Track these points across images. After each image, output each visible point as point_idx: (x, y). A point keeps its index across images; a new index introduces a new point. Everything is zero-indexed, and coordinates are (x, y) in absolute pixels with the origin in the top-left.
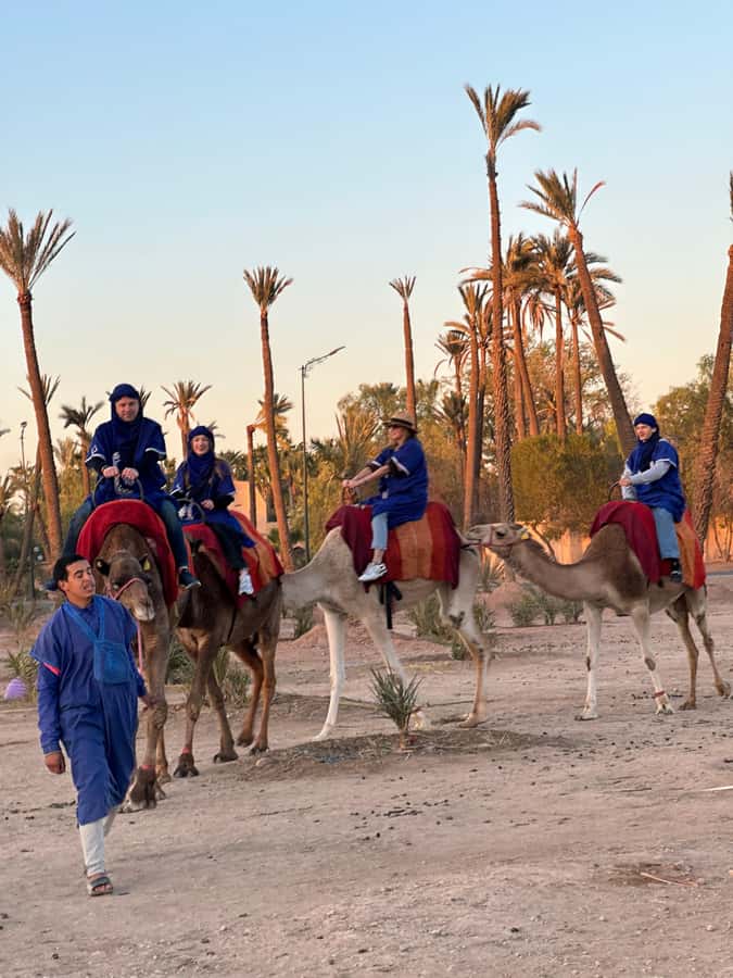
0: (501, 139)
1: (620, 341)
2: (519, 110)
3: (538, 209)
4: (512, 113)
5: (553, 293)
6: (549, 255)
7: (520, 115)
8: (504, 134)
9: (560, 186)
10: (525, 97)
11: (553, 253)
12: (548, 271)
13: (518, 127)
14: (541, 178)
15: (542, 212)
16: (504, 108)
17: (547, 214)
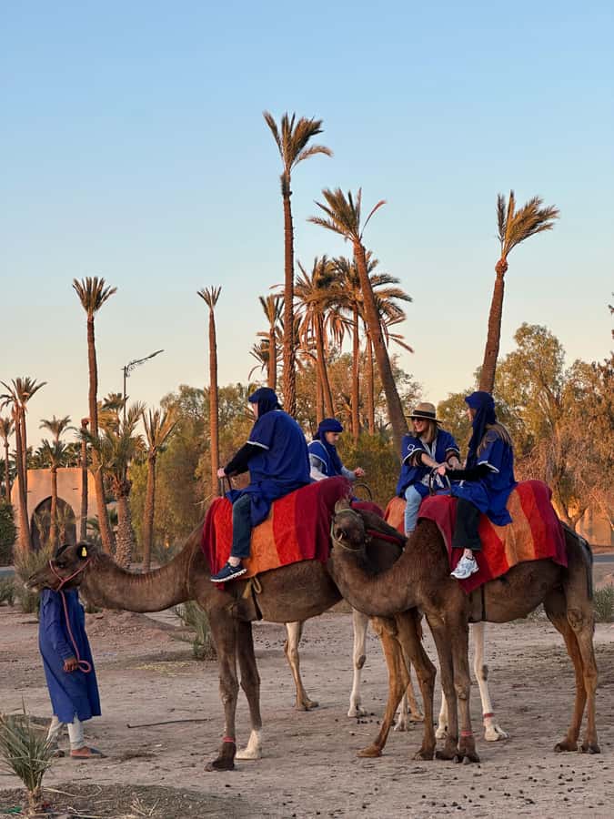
0: (296, 161)
1: (409, 352)
2: (312, 137)
3: (325, 224)
4: (305, 140)
5: (351, 309)
6: (348, 275)
7: (313, 141)
8: (298, 156)
9: (345, 202)
10: (318, 125)
11: (352, 273)
12: (348, 289)
13: (311, 152)
14: (328, 195)
15: (329, 227)
16: (298, 135)
17: (334, 229)
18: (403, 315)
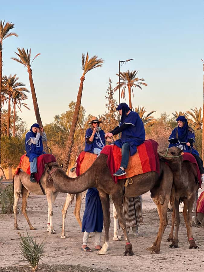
0: (4, 38)
1: (28, 110)
2: (10, 29)
3: (18, 60)
4: (8, 30)
5: (8, 94)
6: (8, 82)
7: (11, 31)
8: (6, 36)
9: (25, 54)
10: (13, 25)
11: (9, 81)
12: (7, 87)
13: (10, 35)
14: (19, 50)
15: (19, 62)
16: (6, 28)
17: (21, 63)
18: (27, 97)
